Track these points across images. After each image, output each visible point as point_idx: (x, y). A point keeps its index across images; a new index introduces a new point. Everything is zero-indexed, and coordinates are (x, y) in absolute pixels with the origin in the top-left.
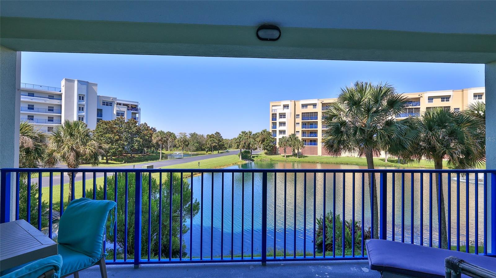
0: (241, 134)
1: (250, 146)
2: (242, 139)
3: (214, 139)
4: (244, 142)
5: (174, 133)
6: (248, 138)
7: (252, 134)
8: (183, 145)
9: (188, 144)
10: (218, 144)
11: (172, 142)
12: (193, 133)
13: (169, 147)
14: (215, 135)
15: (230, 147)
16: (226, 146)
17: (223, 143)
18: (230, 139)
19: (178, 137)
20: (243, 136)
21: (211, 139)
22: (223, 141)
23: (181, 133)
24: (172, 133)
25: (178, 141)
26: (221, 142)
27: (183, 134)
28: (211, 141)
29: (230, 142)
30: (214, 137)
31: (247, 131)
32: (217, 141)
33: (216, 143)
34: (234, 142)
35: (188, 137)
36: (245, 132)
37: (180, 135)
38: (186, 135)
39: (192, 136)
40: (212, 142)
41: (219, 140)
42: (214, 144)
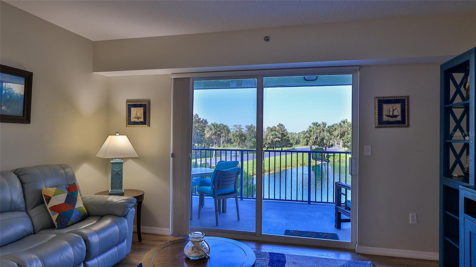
0: (312, 126)
1: (324, 141)
2: (312, 132)
3: (276, 133)
4: (316, 137)
5: (227, 125)
6: (321, 132)
7: (327, 127)
8: (239, 139)
9: (245, 139)
10: (281, 139)
11: (226, 136)
12: (250, 125)
13: (221, 142)
14: (278, 128)
15: (297, 143)
16: (291, 141)
17: (288, 137)
18: (297, 133)
19: (231, 131)
20: (315, 129)
21: (273, 133)
22: (288, 136)
23: (235, 126)
24: (225, 126)
25: (233, 135)
26: (285, 136)
27: (238, 127)
28: (273, 135)
29: (297, 136)
30: (276, 131)
31: (320, 122)
32: (280, 136)
33: (279, 138)
34: (302, 137)
35: (244, 130)
36: (317, 123)
37: (235, 128)
38: (242, 127)
39: (249, 129)
40: (274, 137)
41: (283, 133)
42: (277, 139)
